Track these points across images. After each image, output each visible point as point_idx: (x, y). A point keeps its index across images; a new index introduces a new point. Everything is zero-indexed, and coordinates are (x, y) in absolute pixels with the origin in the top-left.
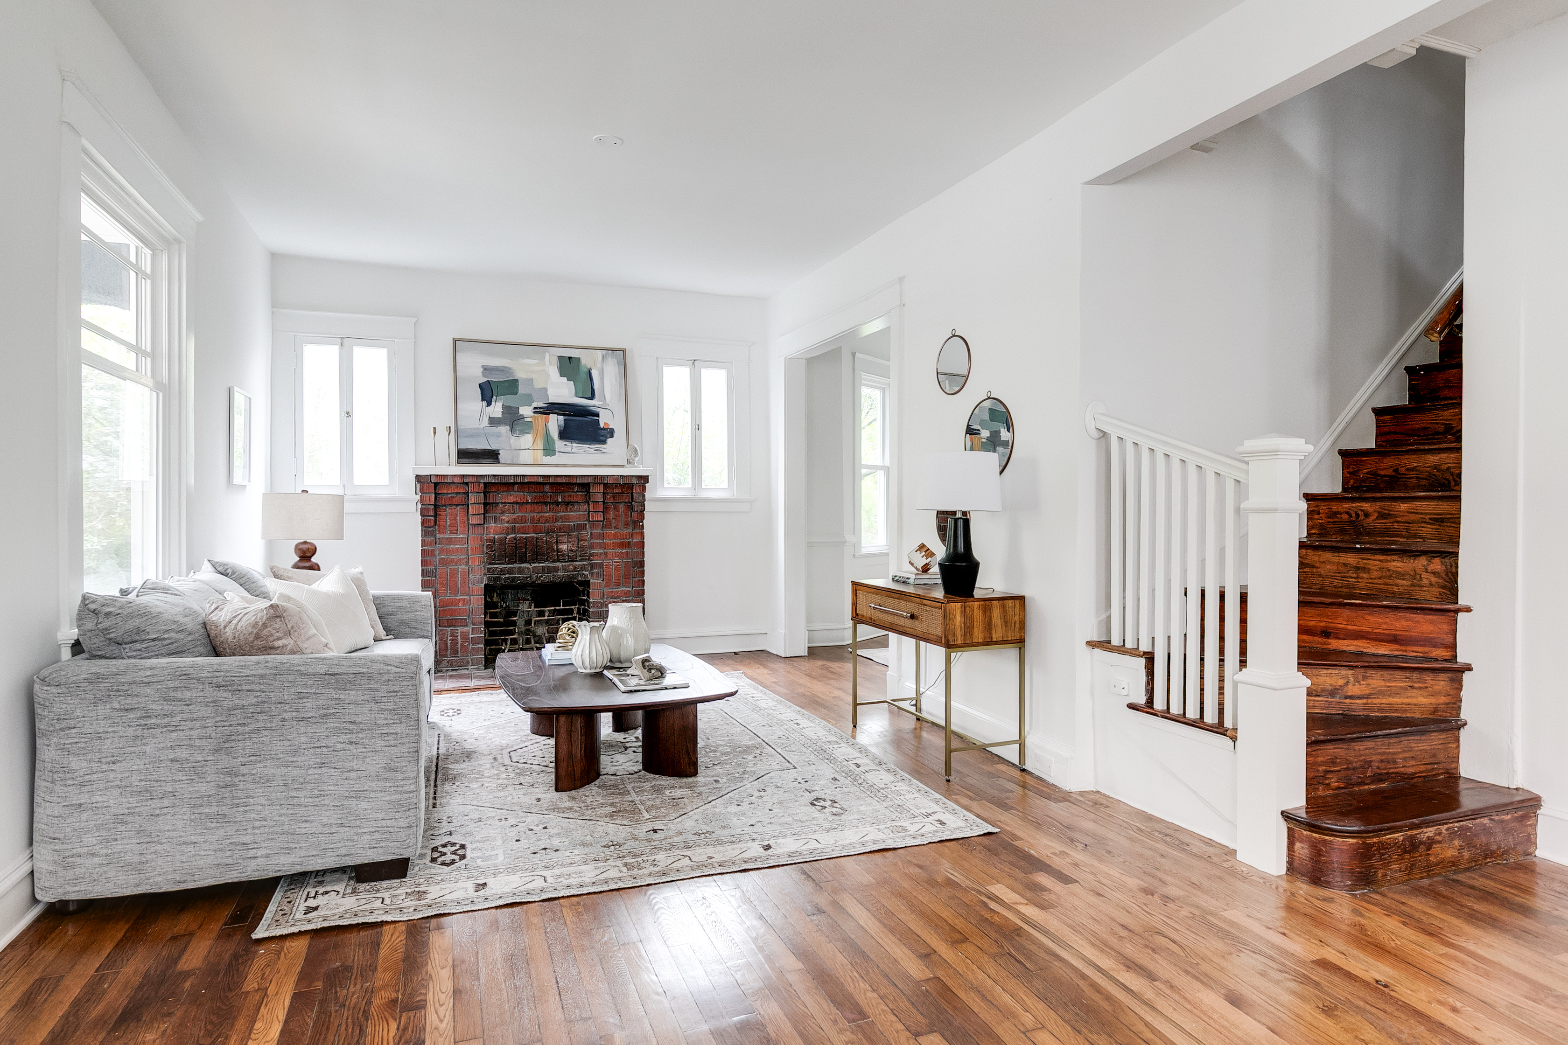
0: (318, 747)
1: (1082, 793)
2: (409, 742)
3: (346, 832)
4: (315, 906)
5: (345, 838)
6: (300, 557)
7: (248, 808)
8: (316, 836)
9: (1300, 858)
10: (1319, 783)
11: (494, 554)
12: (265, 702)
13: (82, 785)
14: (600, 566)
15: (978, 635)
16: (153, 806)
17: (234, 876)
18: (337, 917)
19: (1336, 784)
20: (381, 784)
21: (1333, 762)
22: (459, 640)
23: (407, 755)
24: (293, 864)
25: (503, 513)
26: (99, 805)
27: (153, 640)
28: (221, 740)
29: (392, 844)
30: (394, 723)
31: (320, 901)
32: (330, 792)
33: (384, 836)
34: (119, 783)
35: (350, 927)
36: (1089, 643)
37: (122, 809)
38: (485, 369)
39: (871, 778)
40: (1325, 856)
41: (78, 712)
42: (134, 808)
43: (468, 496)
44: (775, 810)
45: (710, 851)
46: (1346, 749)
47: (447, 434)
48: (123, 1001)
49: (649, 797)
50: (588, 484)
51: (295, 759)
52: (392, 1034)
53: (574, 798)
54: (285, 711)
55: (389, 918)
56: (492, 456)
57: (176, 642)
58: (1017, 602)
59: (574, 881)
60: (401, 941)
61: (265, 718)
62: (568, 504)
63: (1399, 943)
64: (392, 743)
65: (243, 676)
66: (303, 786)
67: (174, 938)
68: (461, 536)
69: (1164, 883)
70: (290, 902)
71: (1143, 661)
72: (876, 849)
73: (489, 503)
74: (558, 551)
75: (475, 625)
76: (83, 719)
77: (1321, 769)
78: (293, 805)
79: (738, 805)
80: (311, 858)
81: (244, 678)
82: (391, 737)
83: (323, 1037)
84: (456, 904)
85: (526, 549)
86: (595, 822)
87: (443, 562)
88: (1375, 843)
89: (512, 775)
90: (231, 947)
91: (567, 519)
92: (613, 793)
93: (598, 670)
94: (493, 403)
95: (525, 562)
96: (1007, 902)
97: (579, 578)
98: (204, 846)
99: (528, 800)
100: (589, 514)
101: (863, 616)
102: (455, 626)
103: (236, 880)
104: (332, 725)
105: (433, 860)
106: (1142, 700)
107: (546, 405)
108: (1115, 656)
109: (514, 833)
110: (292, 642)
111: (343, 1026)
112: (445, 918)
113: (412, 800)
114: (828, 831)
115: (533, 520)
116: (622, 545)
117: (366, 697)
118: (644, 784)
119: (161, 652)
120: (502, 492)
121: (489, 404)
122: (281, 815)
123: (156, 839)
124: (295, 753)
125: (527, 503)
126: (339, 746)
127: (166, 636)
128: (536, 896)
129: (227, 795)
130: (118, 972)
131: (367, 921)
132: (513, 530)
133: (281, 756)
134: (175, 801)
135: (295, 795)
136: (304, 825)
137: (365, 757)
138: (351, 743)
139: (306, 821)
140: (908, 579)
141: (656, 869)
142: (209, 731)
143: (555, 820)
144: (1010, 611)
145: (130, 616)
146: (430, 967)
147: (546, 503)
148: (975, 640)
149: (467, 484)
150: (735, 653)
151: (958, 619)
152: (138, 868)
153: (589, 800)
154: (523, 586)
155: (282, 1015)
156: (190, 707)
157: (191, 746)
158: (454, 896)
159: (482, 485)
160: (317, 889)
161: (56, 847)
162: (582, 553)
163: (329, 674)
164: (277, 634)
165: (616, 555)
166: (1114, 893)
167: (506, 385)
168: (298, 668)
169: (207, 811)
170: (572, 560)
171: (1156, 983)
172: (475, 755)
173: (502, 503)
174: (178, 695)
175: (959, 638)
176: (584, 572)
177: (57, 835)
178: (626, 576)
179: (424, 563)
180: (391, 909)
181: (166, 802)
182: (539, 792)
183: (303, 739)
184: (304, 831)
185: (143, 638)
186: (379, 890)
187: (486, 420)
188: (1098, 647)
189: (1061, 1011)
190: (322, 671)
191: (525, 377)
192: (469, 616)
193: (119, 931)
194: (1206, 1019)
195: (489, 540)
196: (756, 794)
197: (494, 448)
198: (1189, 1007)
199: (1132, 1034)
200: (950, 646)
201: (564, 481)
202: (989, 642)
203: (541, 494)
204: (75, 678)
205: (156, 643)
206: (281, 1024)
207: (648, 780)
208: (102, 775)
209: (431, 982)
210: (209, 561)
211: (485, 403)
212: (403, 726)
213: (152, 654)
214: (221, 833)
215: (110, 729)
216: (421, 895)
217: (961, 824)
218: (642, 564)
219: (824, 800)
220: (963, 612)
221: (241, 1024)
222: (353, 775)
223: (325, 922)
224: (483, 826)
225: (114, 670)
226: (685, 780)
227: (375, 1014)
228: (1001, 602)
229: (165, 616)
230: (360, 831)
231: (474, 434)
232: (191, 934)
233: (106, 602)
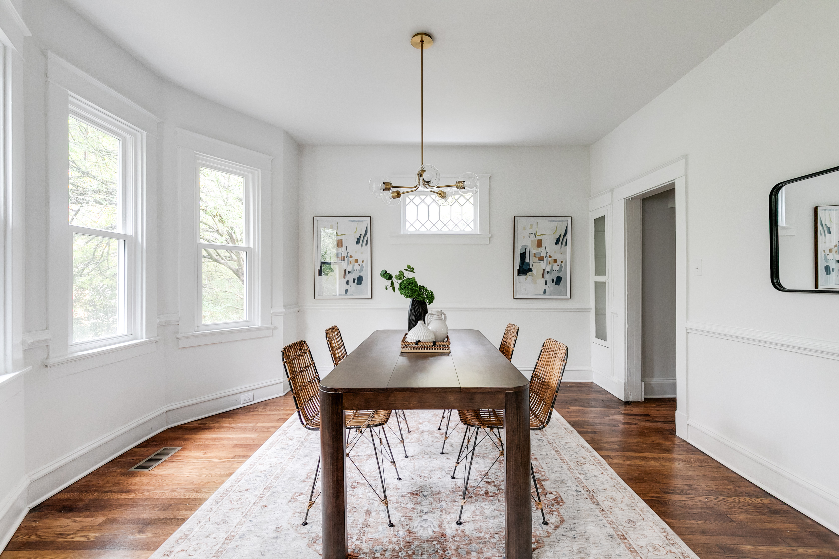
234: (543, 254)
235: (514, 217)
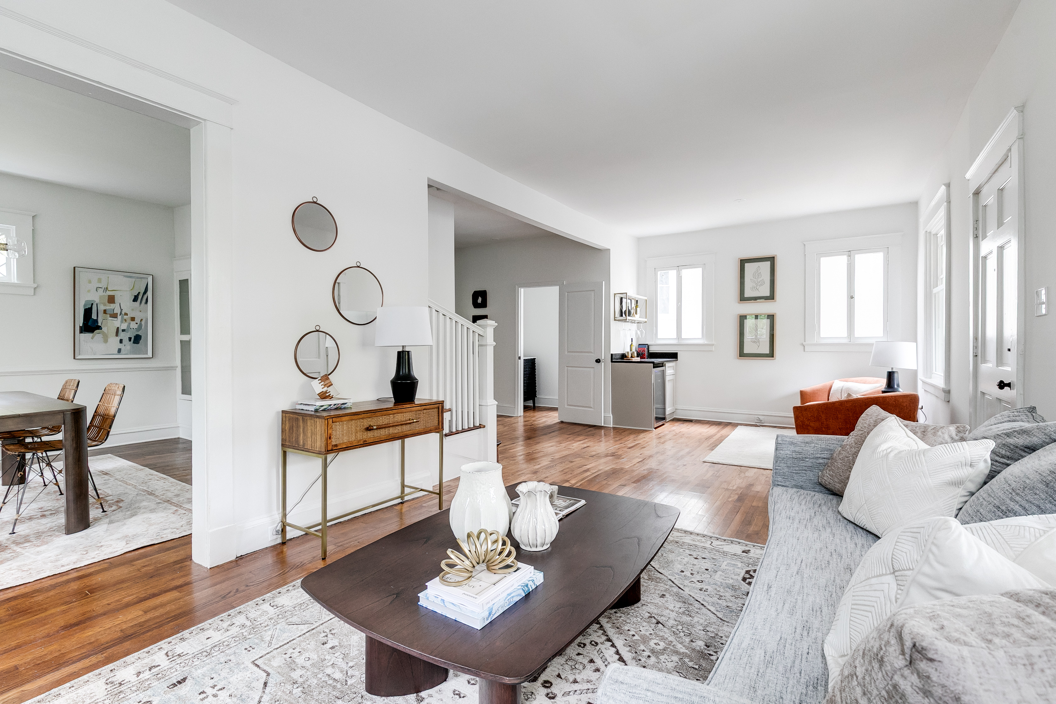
106: (448, 431)
234: (117, 311)
235: (74, 268)
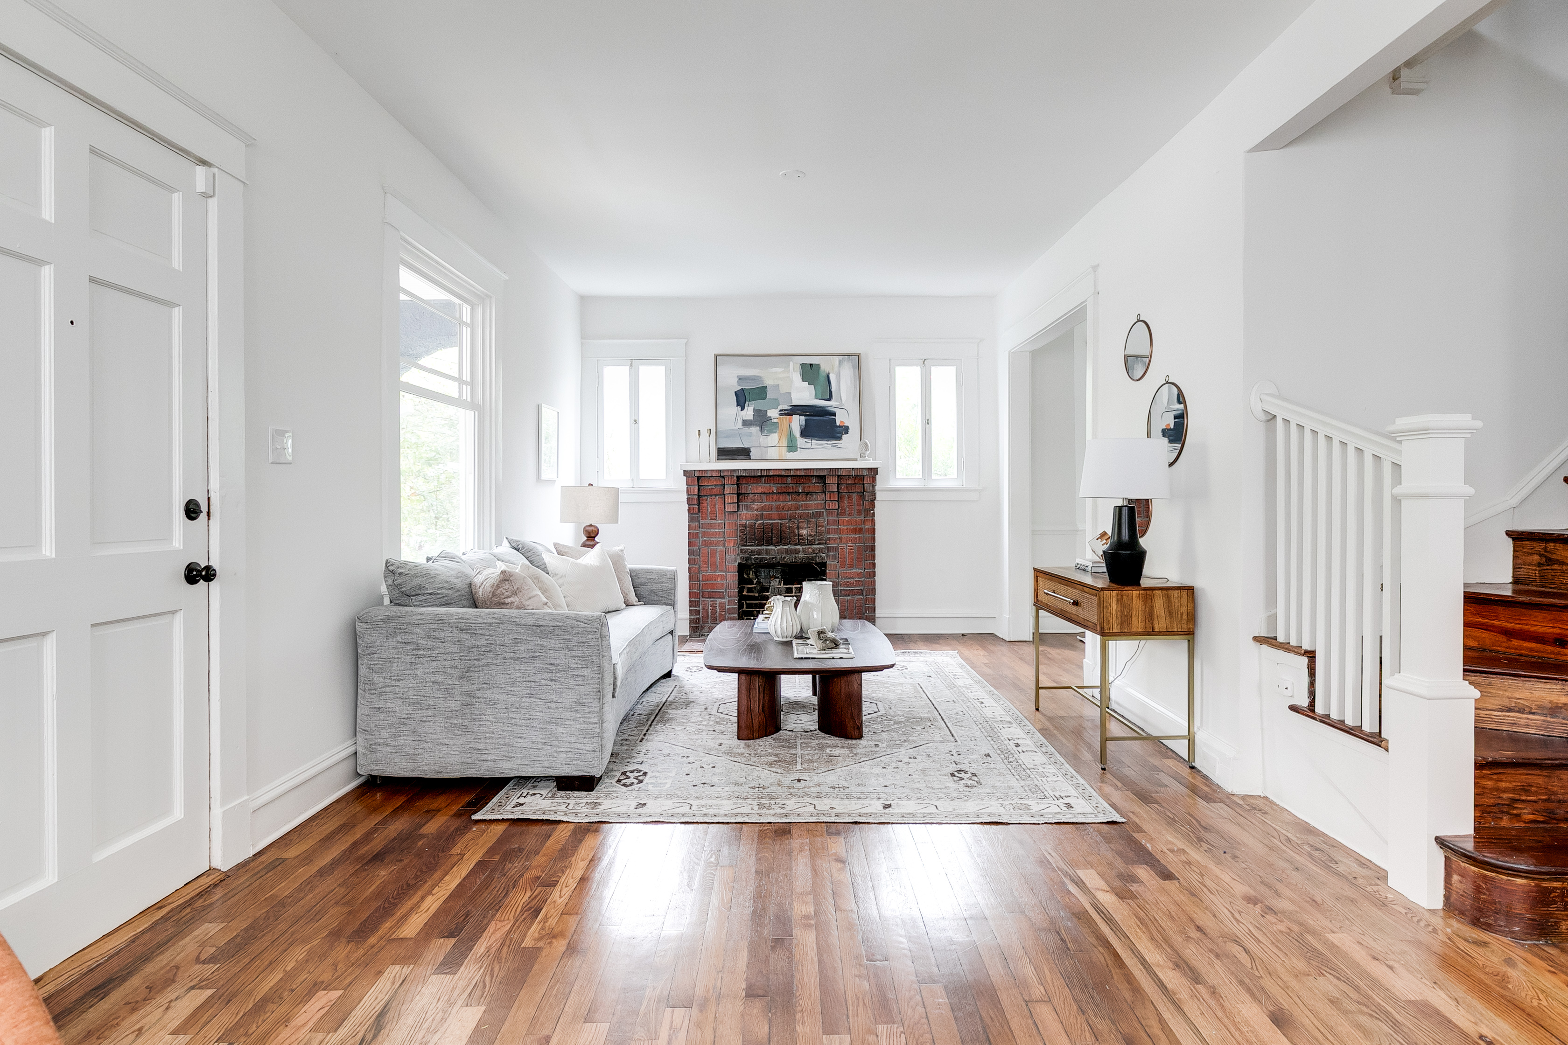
0: (529, 681)
1: (1244, 797)
2: (593, 684)
3: (548, 749)
4: (522, 803)
5: (548, 754)
6: (587, 537)
7: (481, 723)
8: (528, 749)
9: (1457, 892)
10: (1503, 812)
11: (746, 537)
12: (492, 644)
13: (380, 694)
14: (836, 549)
15: (1137, 624)
16: (422, 715)
17: (473, 772)
18: (531, 812)
19: (1531, 817)
20: (573, 715)
21: (1525, 790)
22: (718, 610)
23: (592, 693)
24: (512, 770)
25: (753, 502)
26: (390, 710)
27: (430, 594)
28: (464, 670)
29: (582, 763)
30: (582, 668)
31: (529, 799)
32: (537, 717)
33: (576, 756)
34: (401, 695)
35: (537, 821)
36: (1256, 639)
37: (403, 714)
38: (740, 379)
39: (1026, 759)
40: (1485, 894)
41: (378, 643)
42: (411, 714)
43: (724, 487)
44: (914, 776)
45: (835, 803)
46: (1547, 776)
47: (708, 435)
48: (380, 848)
49: (811, 752)
50: (824, 477)
51: (513, 689)
52: (524, 900)
53: (748, 746)
54: (506, 652)
55: (565, 819)
56: (744, 453)
57: (446, 596)
58: (1185, 593)
59: (712, 811)
60: (566, 836)
61: (492, 656)
62: (807, 493)
63: (1545, 1003)
64: (580, 683)
65: (478, 623)
66: (519, 710)
67: (428, 811)
68: (720, 522)
69: (1278, 894)
70: (507, 798)
71: (1305, 660)
72: (988, 821)
73: (742, 493)
74: (799, 535)
75: (730, 597)
76: (380, 648)
77: (1505, 796)
78: (512, 724)
79: (884, 768)
80: (524, 766)
81: (478, 625)
82: (580, 679)
83: (481, 893)
84: (616, 816)
85: (772, 533)
86: (754, 767)
87: (705, 544)
88: (1557, 888)
89: (712, 723)
90: (457, 823)
91: (807, 507)
92: (783, 746)
93: (789, 639)
94: (746, 408)
95: (771, 544)
96: (1089, 886)
97: (817, 560)
98: (454, 748)
99: (713, 744)
100: (825, 503)
101: (1042, 602)
102: (714, 598)
103: (474, 776)
104: (538, 665)
105: (619, 781)
106: (1304, 702)
107: (790, 408)
108: (1281, 653)
109: (688, 768)
110: (517, 600)
111: (497, 889)
112: (604, 825)
113: (596, 730)
114: (952, 800)
115: (777, 508)
116: (855, 531)
117: (561, 645)
118: (813, 741)
119: (435, 603)
120: (752, 483)
121: (743, 409)
122: (503, 731)
123: (424, 739)
124: (513, 684)
125: (773, 493)
126: (543, 682)
127: (439, 592)
128: (677, 819)
129: (468, 711)
130: (386, 828)
131: (549, 818)
132: (762, 517)
133: (503, 686)
134: (436, 712)
135: (513, 717)
136: (519, 740)
137: (562, 693)
138: (552, 680)
139: (521, 738)
140: (1087, 567)
141: (782, 811)
142: (456, 663)
143: (723, 762)
144: (1176, 602)
145: (415, 576)
146: (574, 859)
147: (788, 493)
148: (1134, 630)
149: (723, 477)
150: (963, 635)
151: (1114, 607)
152: (413, 757)
153: (761, 749)
154: (771, 566)
155: (464, 874)
156: (444, 644)
157: (444, 672)
158: (618, 810)
159: (735, 478)
160: (529, 791)
161: (366, 737)
162: (819, 538)
163: (535, 626)
164: (506, 593)
165: (849, 540)
166: (1211, 896)
167: (757, 391)
168: (515, 620)
169: (455, 722)
170: (811, 543)
171: (1199, 987)
172: (692, 705)
173: (752, 494)
174: (437, 634)
175: (1115, 626)
176: (821, 554)
177: (367, 729)
178: (859, 559)
179: (690, 544)
180: (570, 813)
181: (430, 713)
182: (723, 739)
183: (518, 674)
184: (519, 745)
185: (423, 592)
186: (570, 797)
187: (740, 422)
188: (1264, 643)
189: (1077, 991)
190: (531, 623)
191: (773, 384)
192: (726, 590)
193: (399, 801)
194: (1232, 1029)
195: (741, 525)
196: (906, 760)
197: (746, 446)
198: (1220, 1014)
199: (1138, 1026)
200: (1105, 634)
201: (803, 473)
202: (1150, 632)
203: (784, 485)
204: (376, 618)
205: (432, 596)
206: (460, 880)
207: (818, 738)
208: (392, 688)
209: (569, 869)
210: (507, 538)
211: (739, 408)
212: (589, 670)
213: (429, 604)
214: (463, 739)
215: (396, 656)
216: (596, 805)
217: (1088, 809)
218: (873, 548)
219: (966, 772)
220: (1120, 600)
221: (437, 875)
222: (553, 705)
223: (523, 815)
224: (668, 760)
225: (399, 614)
226: (850, 741)
227: (521, 885)
228: (1165, 592)
229: (440, 578)
230: (559, 750)
231: (730, 435)
232: (439, 811)
233: (400, 565)
